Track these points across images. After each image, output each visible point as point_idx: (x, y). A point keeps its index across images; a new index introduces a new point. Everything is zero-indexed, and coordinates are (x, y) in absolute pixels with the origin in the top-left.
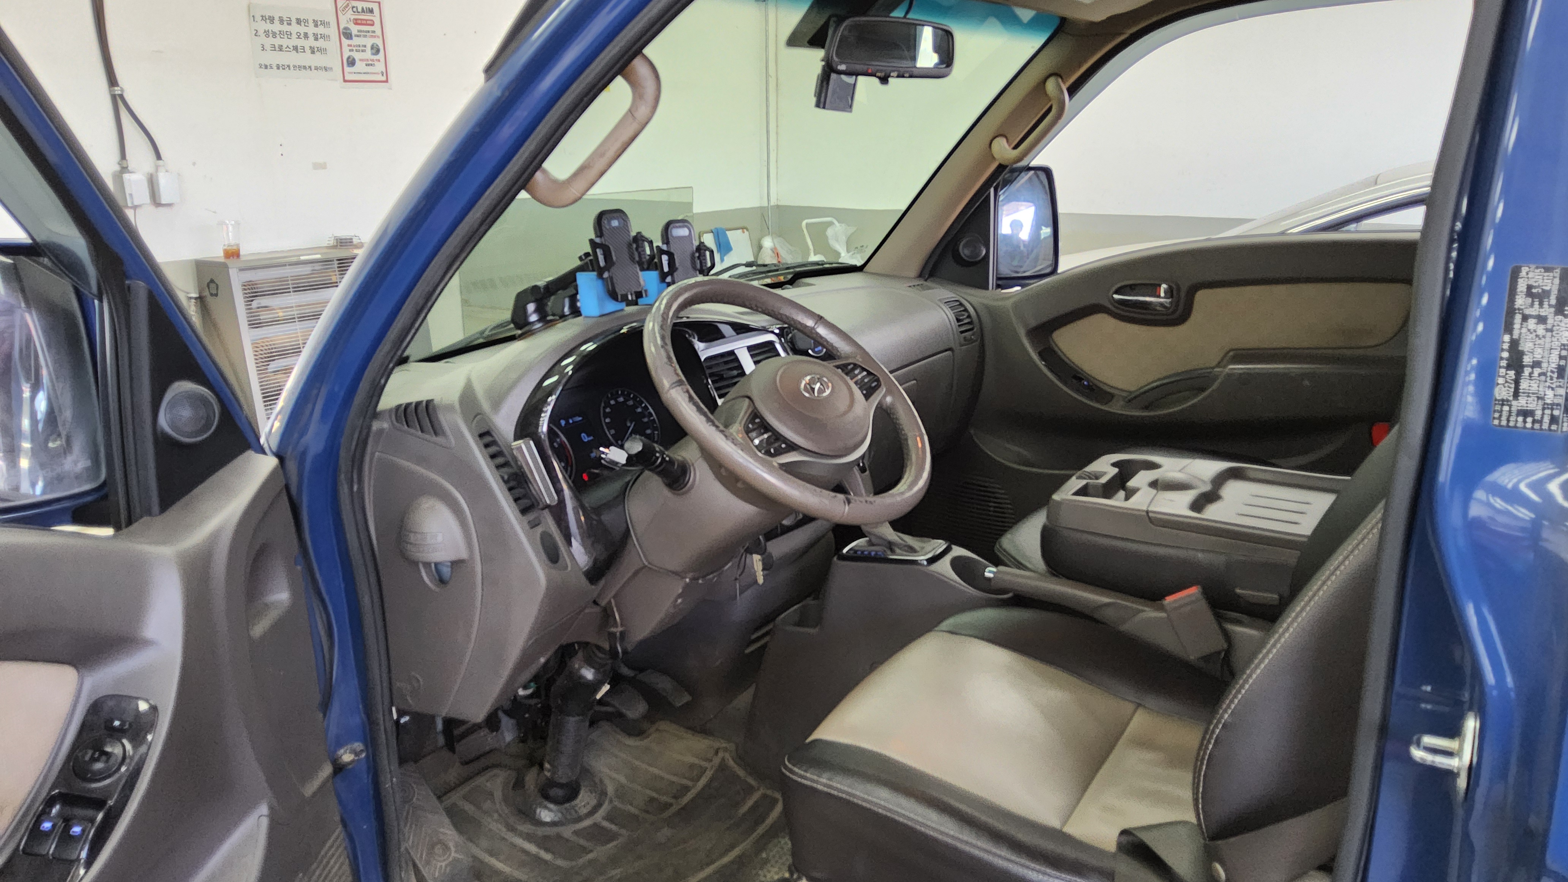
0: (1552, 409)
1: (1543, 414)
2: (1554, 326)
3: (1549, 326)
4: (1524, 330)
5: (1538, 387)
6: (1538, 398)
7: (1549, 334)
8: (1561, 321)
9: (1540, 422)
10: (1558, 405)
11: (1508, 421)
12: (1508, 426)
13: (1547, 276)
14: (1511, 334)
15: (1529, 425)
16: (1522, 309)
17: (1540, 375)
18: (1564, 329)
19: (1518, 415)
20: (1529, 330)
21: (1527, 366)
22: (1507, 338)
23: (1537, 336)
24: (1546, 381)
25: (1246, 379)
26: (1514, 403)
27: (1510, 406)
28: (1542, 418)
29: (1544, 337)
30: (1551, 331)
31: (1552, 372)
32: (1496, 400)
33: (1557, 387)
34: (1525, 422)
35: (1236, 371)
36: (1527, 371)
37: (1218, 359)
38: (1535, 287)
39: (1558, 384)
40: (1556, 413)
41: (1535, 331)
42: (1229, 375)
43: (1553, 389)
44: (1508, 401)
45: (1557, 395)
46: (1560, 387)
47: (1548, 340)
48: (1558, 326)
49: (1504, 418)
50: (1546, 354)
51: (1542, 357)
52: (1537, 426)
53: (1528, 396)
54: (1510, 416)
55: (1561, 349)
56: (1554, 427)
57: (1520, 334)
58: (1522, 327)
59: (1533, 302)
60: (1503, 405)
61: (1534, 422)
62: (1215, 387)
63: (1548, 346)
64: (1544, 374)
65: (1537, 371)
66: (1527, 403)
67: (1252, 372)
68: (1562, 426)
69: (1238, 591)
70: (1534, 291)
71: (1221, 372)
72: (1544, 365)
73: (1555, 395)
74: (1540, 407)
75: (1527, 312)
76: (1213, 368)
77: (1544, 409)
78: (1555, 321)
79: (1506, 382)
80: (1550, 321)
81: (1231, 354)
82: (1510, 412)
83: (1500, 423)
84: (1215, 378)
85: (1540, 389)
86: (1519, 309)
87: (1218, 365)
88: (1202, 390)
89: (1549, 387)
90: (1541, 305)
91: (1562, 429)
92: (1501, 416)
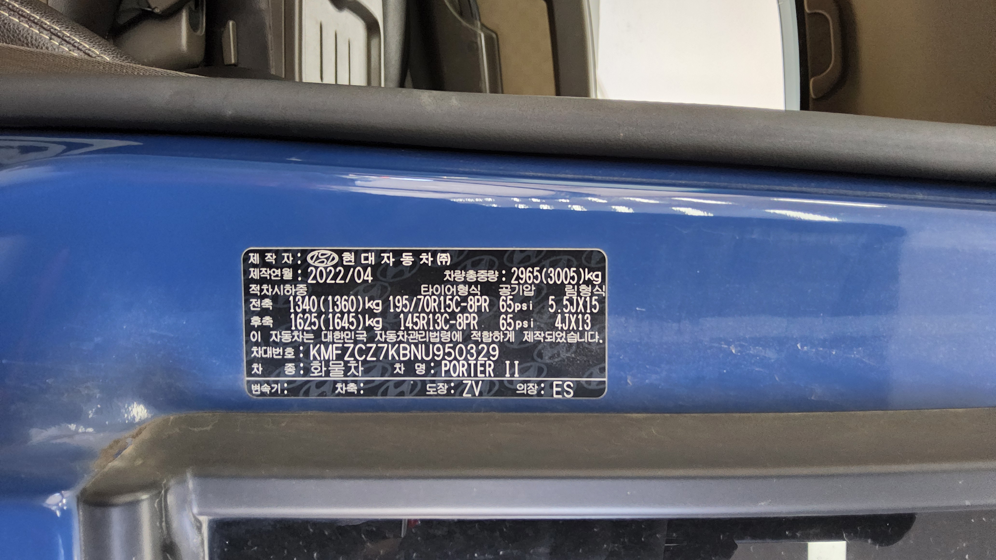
0: (296, 361)
1: (285, 345)
2: (477, 343)
3: (476, 335)
4: (463, 290)
5: (343, 329)
6: (317, 334)
7: (459, 337)
8: (488, 355)
9: (266, 341)
10: (307, 371)
11: (262, 281)
12: (249, 282)
13: (584, 322)
14: (453, 267)
15: (256, 321)
16: (508, 282)
17: (369, 329)
18: (472, 363)
19: (275, 298)
20: (464, 299)
21: (386, 303)
22: (444, 258)
23: (453, 315)
24: (356, 342)
25: (474, 48)
26: (302, 289)
27: (294, 281)
28: (276, 344)
29: (453, 328)
30: (467, 338)
31: (378, 350)
32: (305, 253)
33: (346, 363)
34: (263, 313)
35: (479, 39)
36: (376, 306)
37: (489, 26)
38: (559, 302)
39: (353, 364)
40: (290, 369)
41: (464, 310)
42: (475, 35)
43: (340, 357)
44: (306, 275)
45: (327, 365)
46: (347, 369)
47: (446, 336)
48: (479, 353)
49: (266, 272)
50: (416, 336)
51: (407, 329)
52: (256, 336)
53: (320, 314)
54: (272, 283)
55: (428, 363)
56: (257, 368)
57: (455, 283)
58: (470, 284)
59: (526, 300)
60: (294, 267)
61: (265, 330)
62: (464, 23)
63: (433, 337)
64: (371, 339)
65: (377, 324)
66: (304, 312)
67: (480, 52)
68: (261, 383)
69: (231, 23)
70: (551, 300)
71: (477, 27)
72: (391, 336)
73: (327, 362)
74: (298, 337)
75: (505, 291)
76: (480, 20)
77: (295, 345)
78: (488, 345)
79: (347, 269)
80: (487, 336)
81: (494, 36)
82: (283, 282)
83: (255, 266)
84: (473, 24)
85: (337, 333)
86: (510, 275)
87: (483, 25)
88: (461, 14)
89: (344, 350)
90: (521, 315)
91: (256, 382)
92: (269, 266)
